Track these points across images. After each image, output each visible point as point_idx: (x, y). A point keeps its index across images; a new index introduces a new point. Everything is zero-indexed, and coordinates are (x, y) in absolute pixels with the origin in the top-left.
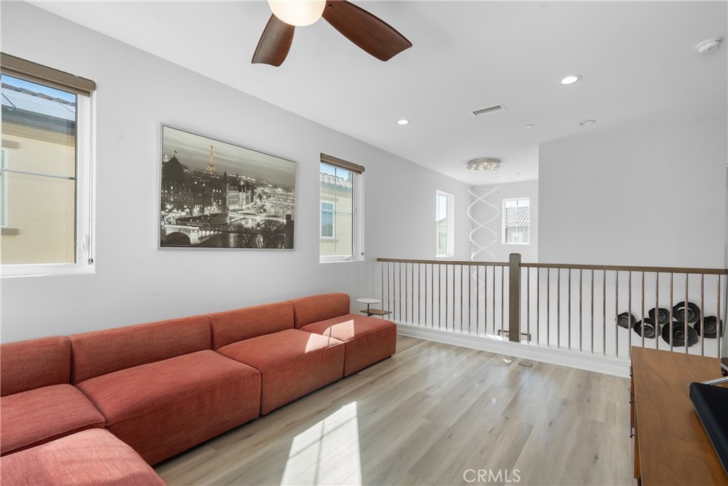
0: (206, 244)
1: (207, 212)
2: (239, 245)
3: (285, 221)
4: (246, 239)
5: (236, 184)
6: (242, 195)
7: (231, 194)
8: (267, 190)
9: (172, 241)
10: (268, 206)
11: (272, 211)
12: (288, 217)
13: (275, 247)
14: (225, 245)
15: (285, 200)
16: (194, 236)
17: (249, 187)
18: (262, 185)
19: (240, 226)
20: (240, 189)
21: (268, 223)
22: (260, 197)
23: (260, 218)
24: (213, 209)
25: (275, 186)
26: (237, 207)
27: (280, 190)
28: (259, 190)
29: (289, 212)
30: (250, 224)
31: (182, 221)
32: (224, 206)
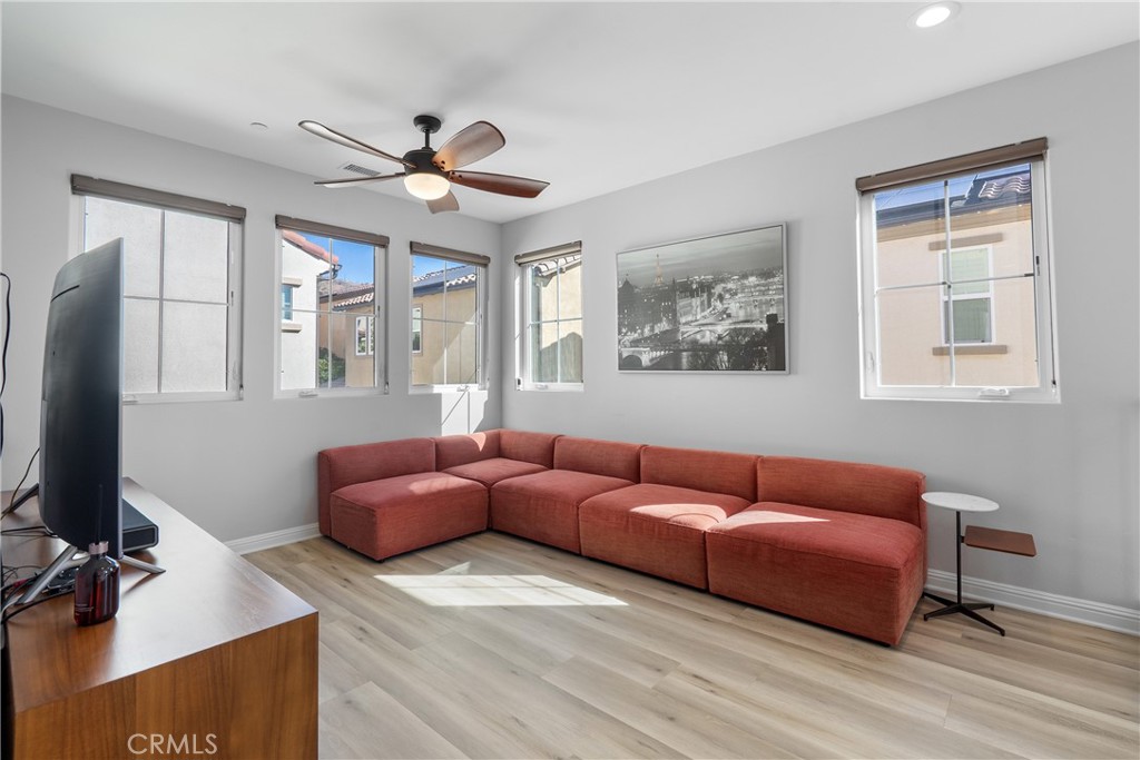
0: (658, 365)
1: (657, 331)
2: (694, 367)
3: (765, 327)
4: (704, 359)
5: (687, 290)
6: (696, 301)
7: (682, 303)
8: (730, 285)
9: (630, 364)
10: (733, 307)
11: (742, 315)
12: (772, 319)
13: (749, 367)
14: (677, 367)
15: (763, 293)
16: (645, 359)
17: (705, 288)
18: (723, 281)
19: (695, 342)
20: (692, 294)
21: (735, 332)
22: (721, 298)
23: (722, 328)
24: (664, 326)
25: (745, 276)
26: (690, 318)
27: (753, 280)
28: (718, 289)
29: (773, 311)
30: (708, 337)
31: (635, 343)
32: (675, 321)
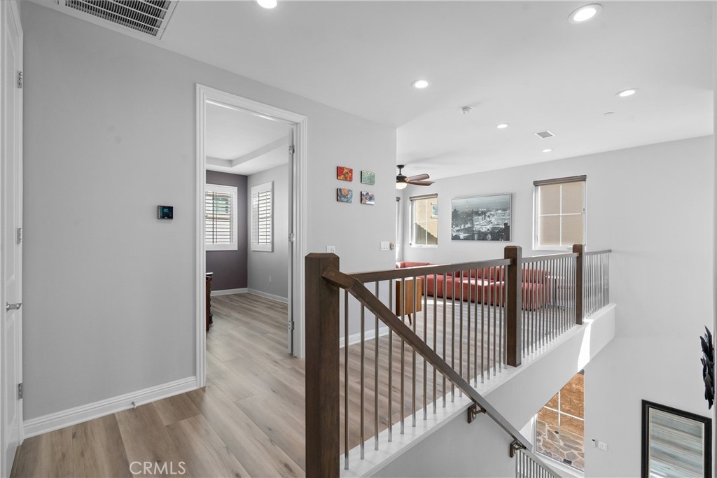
0: (466, 239)
1: (466, 227)
2: (479, 239)
3: (503, 227)
4: (483, 237)
5: (477, 213)
6: (480, 217)
7: (475, 218)
8: (492, 213)
9: (455, 238)
10: (493, 220)
11: (496, 223)
12: (506, 224)
13: (498, 240)
14: (473, 239)
15: (503, 216)
16: (462, 237)
17: (484, 213)
18: (490, 211)
19: (480, 231)
20: (479, 215)
21: (494, 228)
22: (489, 217)
23: (489, 227)
24: (469, 225)
25: (497, 210)
26: (478, 223)
27: (500, 211)
28: (488, 214)
29: (506, 222)
30: (484, 230)
31: (458, 231)
32: (473, 224)
